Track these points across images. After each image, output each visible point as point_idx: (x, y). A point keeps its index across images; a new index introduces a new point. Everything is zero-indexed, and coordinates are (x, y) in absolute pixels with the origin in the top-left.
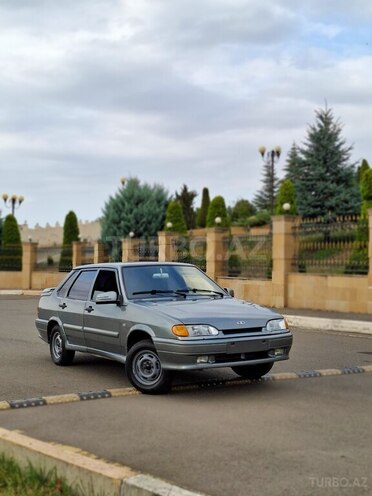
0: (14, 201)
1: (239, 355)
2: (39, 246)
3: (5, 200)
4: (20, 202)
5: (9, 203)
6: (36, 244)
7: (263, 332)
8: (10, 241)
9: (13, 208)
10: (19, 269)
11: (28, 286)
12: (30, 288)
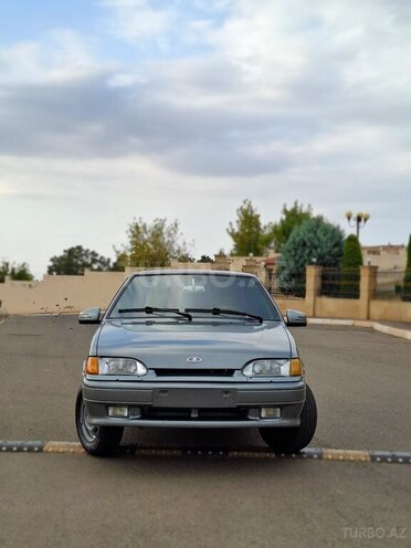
0: (359, 219)
1: (189, 410)
2: (379, 270)
3: (349, 218)
4: (366, 220)
5: (353, 222)
6: (376, 268)
7: (236, 377)
8: (350, 265)
9: (358, 227)
10: (356, 296)
11: (365, 316)
12: (368, 319)
